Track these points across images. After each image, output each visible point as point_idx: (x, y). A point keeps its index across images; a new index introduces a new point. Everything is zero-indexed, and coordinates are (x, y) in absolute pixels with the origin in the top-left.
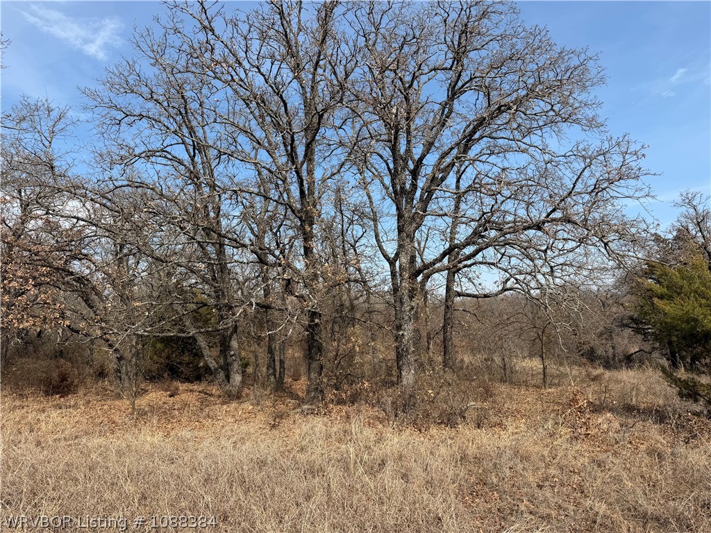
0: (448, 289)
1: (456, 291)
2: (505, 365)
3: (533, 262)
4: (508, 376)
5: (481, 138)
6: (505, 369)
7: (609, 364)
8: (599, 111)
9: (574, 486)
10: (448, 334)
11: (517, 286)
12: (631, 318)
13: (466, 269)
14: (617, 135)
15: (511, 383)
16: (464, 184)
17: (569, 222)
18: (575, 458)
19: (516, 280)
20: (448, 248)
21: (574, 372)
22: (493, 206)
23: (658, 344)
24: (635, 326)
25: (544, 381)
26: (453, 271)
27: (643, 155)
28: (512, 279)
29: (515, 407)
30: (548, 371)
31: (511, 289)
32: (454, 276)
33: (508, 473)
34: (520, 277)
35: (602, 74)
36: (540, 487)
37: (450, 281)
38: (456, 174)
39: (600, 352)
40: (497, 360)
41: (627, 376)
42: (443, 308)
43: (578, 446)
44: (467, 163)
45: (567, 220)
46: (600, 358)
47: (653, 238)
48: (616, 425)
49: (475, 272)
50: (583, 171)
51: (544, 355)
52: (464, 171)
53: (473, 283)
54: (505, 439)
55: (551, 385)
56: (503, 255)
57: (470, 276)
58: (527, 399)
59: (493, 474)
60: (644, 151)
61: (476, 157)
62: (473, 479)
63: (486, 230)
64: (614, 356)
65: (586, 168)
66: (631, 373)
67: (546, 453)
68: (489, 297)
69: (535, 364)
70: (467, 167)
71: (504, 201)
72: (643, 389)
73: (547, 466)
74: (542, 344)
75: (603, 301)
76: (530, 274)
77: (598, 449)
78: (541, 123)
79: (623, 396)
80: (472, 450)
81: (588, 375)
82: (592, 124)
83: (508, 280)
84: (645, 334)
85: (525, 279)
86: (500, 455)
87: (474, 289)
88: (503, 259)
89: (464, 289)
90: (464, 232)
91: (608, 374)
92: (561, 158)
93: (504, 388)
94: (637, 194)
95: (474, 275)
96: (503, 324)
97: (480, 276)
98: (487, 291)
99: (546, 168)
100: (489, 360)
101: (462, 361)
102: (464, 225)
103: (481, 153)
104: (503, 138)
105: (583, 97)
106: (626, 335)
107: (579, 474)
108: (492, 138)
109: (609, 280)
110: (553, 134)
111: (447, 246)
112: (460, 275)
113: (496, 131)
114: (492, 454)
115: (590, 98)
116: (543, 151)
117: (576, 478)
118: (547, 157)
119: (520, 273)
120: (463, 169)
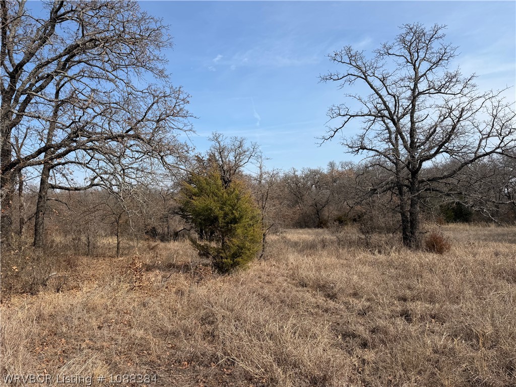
0: (43, 182)
1: (50, 184)
2: (89, 243)
3: (113, 165)
4: (91, 251)
5: (79, 62)
6: (88, 246)
7: (163, 239)
8: (166, 67)
9: (125, 323)
10: (40, 219)
11: (102, 182)
12: (180, 208)
13: (61, 166)
14: (176, 86)
15: (92, 255)
16: (62, 96)
17: (139, 138)
18: (129, 303)
19: (101, 178)
20: (44, 147)
21: (140, 245)
22: (81, 117)
23: (194, 225)
24: (182, 213)
25: (117, 252)
26: (48, 167)
27: (188, 102)
28: (99, 178)
29: (92, 272)
30: (121, 245)
31: (97, 185)
32: (49, 171)
33: (76, 322)
34: (105, 176)
35: (171, 40)
36: (100, 328)
37: (45, 175)
38: (56, 86)
39: (160, 231)
40: (83, 238)
41: (173, 245)
42: (37, 197)
43: (133, 295)
44: (66, 79)
45: (137, 137)
46: (159, 234)
47: (196, 158)
48: (160, 278)
49: (68, 169)
50: (152, 105)
51: (119, 234)
52: (63, 85)
53: (66, 178)
54: (78, 298)
55: (122, 255)
56: (92, 157)
57: (64, 172)
58: (102, 266)
59: (64, 326)
60: (188, 99)
61: (75, 76)
62: (46, 332)
63: (78, 136)
64: (168, 233)
65: (154, 103)
66: (176, 243)
67: (108, 303)
68: (79, 190)
69: (113, 241)
70: (66, 83)
71: (96, 116)
72: (181, 252)
73: (109, 312)
74: (118, 227)
75: (165, 197)
76: (112, 174)
77: (146, 295)
78: (127, 63)
79: (169, 258)
80: (47, 310)
81: (149, 246)
82: (161, 74)
83: (95, 178)
84: (187, 218)
85: (109, 178)
86: (71, 310)
87: (67, 183)
88: (92, 161)
89: (58, 182)
90: (60, 136)
91: (162, 245)
92: (139, 93)
93: (85, 260)
94: (185, 128)
95: (67, 172)
96: (89, 212)
97: (73, 173)
98: (77, 186)
99: (128, 98)
100: (76, 239)
101: (53, 241)
102: (62, 130)
103: (78, 75)
104: (97, 66)
105: (156, 52)
106: (178, 220)
107: (130, 314)
108: (88, 64)
109: (169, 183)
110: (136, 74)
111: (43, 145)
112: (55, 171)
113: (93, 60)
114: (65, 310)
115: (161, 55)
116: (127, 85)
117: (127, 317)
118: (129, 90)
119: (106, 173)
120: (62, 83)
